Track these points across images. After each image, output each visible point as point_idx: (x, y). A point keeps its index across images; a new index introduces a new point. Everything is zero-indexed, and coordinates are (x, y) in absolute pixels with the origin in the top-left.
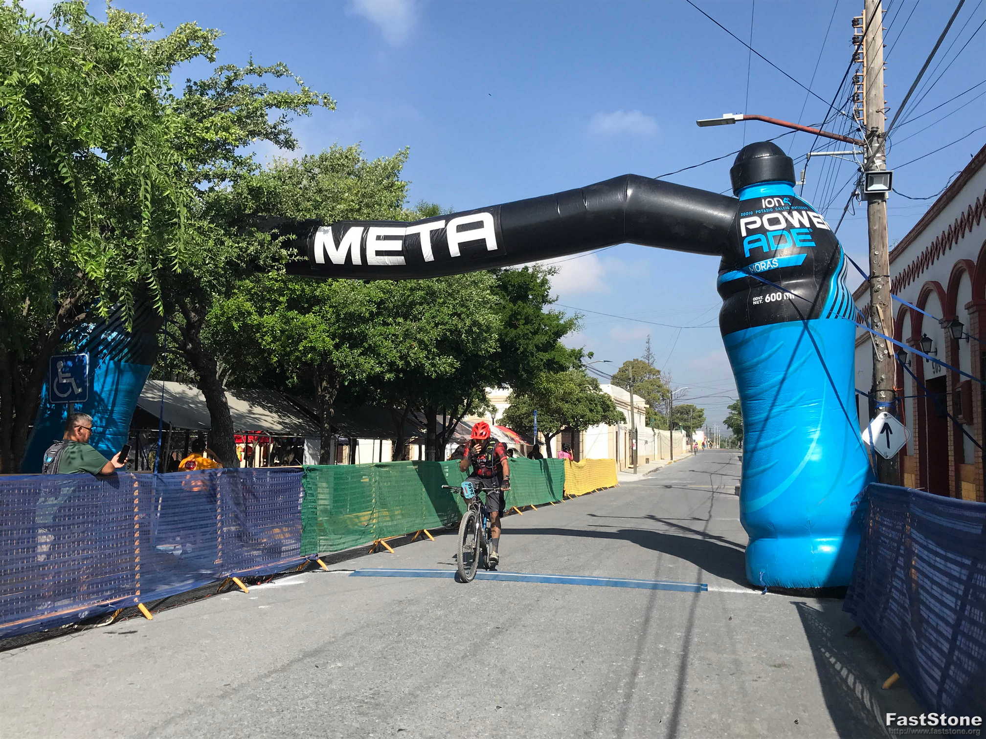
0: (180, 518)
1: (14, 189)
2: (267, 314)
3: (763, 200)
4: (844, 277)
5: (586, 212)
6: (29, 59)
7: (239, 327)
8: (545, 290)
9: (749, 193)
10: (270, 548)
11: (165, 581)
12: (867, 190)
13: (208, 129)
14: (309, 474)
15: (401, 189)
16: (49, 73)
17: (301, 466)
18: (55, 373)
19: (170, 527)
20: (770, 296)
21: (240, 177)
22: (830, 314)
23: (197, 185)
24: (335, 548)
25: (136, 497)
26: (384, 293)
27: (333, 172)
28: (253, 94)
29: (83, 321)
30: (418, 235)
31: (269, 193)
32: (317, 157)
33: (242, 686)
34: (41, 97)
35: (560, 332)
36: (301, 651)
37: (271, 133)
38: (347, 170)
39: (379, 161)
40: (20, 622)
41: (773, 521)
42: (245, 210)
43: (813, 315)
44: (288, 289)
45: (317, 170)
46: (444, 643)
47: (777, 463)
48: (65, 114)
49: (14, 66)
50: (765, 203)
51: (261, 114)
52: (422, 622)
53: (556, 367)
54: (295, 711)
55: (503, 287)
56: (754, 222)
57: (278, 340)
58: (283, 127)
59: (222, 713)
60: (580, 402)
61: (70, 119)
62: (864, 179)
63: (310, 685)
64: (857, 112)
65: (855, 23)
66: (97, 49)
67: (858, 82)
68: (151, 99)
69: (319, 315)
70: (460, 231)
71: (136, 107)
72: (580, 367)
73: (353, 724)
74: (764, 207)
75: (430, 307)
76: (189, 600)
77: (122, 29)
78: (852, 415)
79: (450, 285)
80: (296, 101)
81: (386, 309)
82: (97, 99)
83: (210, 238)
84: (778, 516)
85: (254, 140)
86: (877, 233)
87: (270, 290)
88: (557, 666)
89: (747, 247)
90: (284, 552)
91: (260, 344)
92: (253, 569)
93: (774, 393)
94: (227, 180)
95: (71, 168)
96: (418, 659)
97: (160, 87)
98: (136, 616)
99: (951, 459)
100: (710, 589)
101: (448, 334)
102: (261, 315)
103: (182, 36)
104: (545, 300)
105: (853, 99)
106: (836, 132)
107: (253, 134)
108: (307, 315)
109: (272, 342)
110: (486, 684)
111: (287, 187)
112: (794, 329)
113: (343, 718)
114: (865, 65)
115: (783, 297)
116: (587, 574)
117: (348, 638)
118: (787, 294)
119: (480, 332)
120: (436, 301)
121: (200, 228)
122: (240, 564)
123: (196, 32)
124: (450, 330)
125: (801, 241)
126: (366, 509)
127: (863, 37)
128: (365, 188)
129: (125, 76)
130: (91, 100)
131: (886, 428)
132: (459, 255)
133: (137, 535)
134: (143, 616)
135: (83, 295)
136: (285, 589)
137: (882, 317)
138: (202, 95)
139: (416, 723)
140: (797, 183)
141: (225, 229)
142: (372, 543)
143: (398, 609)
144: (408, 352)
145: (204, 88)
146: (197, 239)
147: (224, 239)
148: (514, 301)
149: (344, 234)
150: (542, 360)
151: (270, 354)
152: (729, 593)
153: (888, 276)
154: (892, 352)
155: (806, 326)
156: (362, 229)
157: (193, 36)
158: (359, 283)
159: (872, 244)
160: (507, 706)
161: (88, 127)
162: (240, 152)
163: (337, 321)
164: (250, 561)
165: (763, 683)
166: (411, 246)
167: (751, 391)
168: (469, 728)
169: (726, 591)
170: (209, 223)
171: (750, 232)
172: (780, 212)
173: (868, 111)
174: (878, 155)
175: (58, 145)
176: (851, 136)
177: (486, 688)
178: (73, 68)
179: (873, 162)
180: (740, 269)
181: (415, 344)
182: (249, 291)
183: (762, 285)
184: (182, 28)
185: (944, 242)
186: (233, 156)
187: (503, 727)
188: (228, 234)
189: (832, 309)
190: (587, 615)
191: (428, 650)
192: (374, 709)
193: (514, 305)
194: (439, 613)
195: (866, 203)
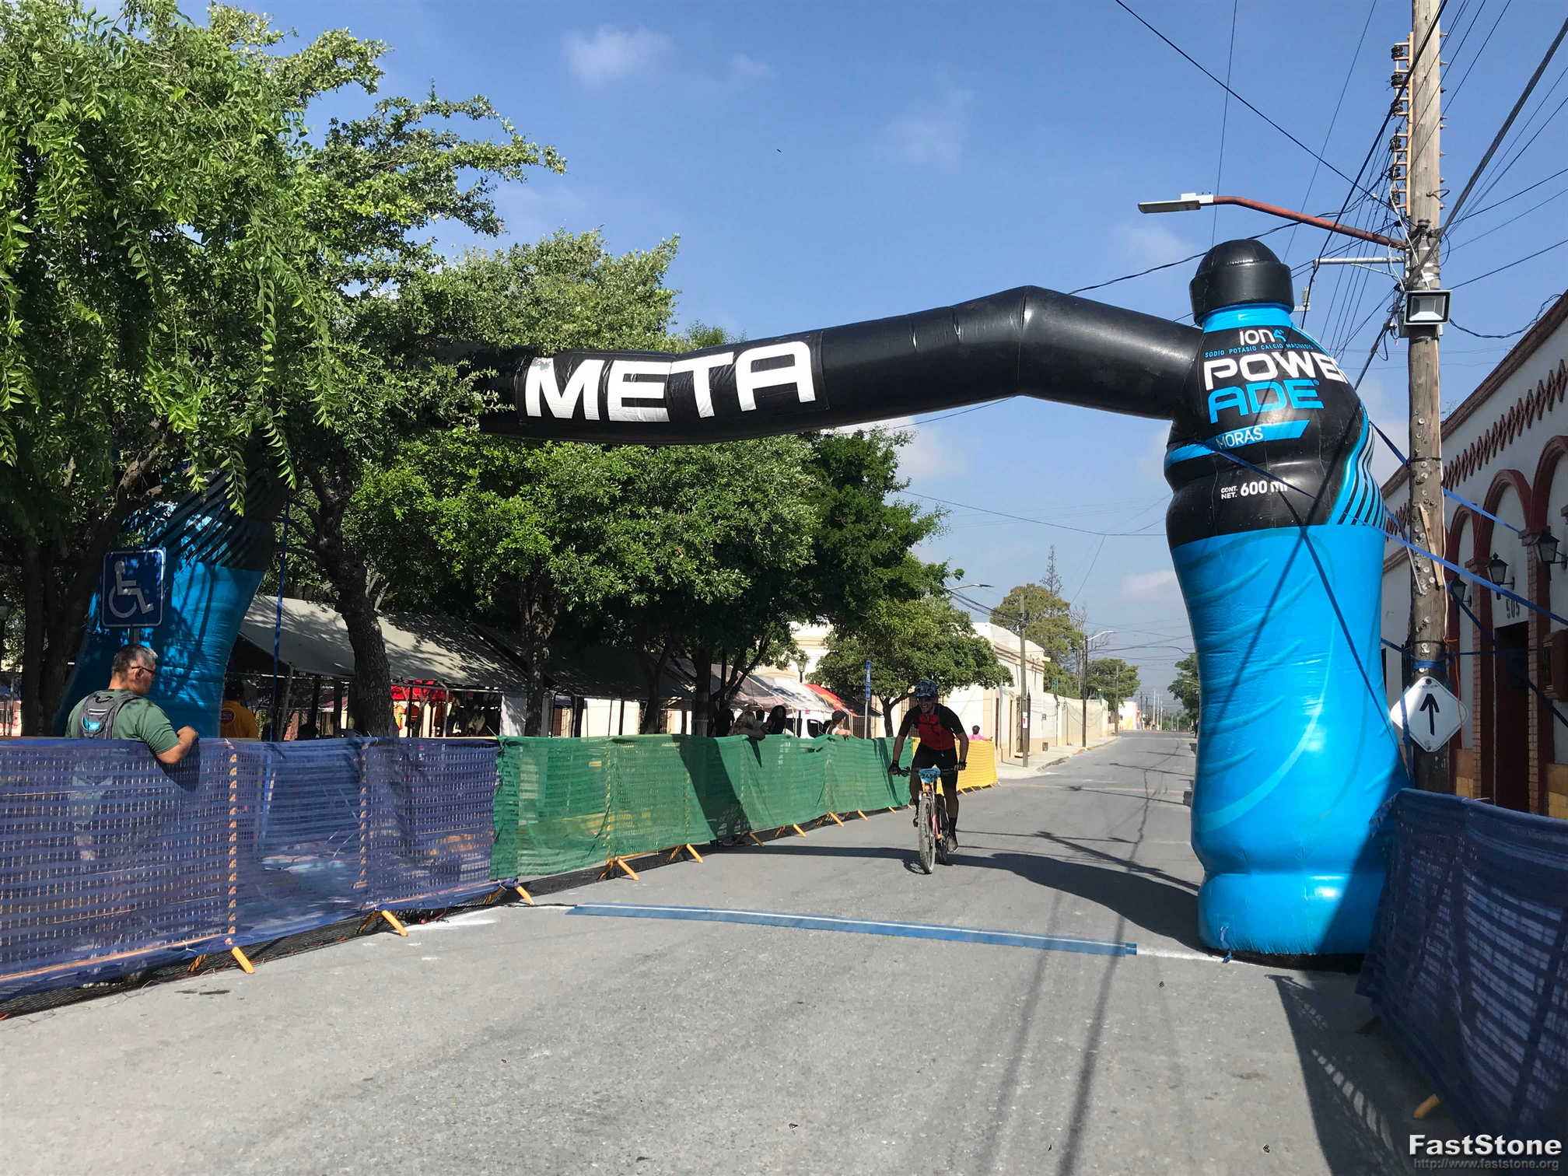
0: (303, 814)
1: (56, 284)
2: (448, 496)
3: (1241, 333)
4: (1368, 459)
5: (958, 344)
6: (84, 80)
7: (404, 514)
8: (890, 469)
9: (1220, 321)
10: (443, 865)
11: (274, 912)
12: (1408, 321)
13: (362, 198)
14: (507, 750)
15: (665, 300)
16: (117, 104)
17: (494, 738)
18: (112, 581)
19: (286, 827)
20: (1248, 486)
21: (411, 275)
22: (1344, 516)
23: (342, 286)
24: (548, 869)
25: (234, 778)
26: (634, 466)
27: (558, 272)
28: (434, 145)
29: (159, 497)
30: (689, 375)
31: (457, 302)
32: (533, 248)
33: (391, 1080)
34: (102, 141)
35: (911, 536)
36: (487, 1029)
37: (463, 207)
38: (580, 269)
39: (631, 257)
40: (46, 970)
41: (1244, 846)
42: (417, 329)
43: (1316, 517)
44: (483, 456)
45: (533, 269)
46: (715, 1024)
47: (1252, 753)
48: (140, 169)
49: (63, 90)
50: (1244, 338)
51: (448, 176)
52: (680, 990)
53: (902, 591)
54: (474, 1123)
55: (823, 461)
56: (1227, 368)
57: (464, 538)
58: (481, 199)
59: (360, 1122)
60: (940, 649)
61: (147, 177)
62: (1404, 303)
63: (500, 1083)
64: (1397, 195)
65: (1396, 52)
66: (192, 66)
67: (1400, 147)
68: (274, 148)
69: (530, 499)
70: (757, 371)
71: (251, 161)
72: (942, 593)
73: (567, 1147)
74: (1243, 343)
75: (706, 491)
76: (313, 944)
77: (232, 36)
78: (1376, 682)
79: (739, 457)
80: (502, 158)
81: (636, 491)
82: (191, 147)
83: (360, 372)
84: (1252, 838)
85: (435, 217)
86: (1422, 390)
87: (453, 458)
88: (893, 1066)
89: (1214, 407)
90: (464, 872)
91: (436, 543)
92: (414, 898)
93: (1249, 641)
94: (391, 280)
95: (147, 255)
96: (672, 1046)
97: (289, 130)
98: (229, 966)
99: (1533, 754)
100: (1140, 952)
101: (733, 533)
102: (438, 496)
103: (325, 50)
104: (888, 484)
105: (1391, 176)
106: (1361, 227)
107: (432, 207)
108: (511, 499)
109: (454, 540)
110: (779, 1090)
111: (485, 294)
112: (1284, 540)
113: (551, 1136)
114: (1411, 120)
115: (1269, 488)
116: (943, 922)
117: (563, 1011)
118: (1276, 483)
119: (784, 532)
120: (715, 481)
121: (345, 355)
122: (394, 889)
123: (348, 44)
124: (737, 528)
125: (1300, 399)
126: (595, 809)
127: (1409, 75)
128: (609, 298)
129: (235, 112)
130: (180, 148)
131: (1429, 702)
132: (754, 407)
133: (233, 838)
134: (239, 966)
135: (157, 457)
136: (464, 931)
137: (1427, 525)
138: (354, 144)
139: (665, 1147)
140: (1296, 308)
141: (384, 358)
142: (603, 864)
143: (643, 968)
144: (669, 561)
145: (358, 134)
146: (340, 372)
147: (384, 373)
148: (839, 484)
149: (573, 370)
150: (881, 580)
151: (450, 560)
152: (1170, 959)
153: (1438, 459)
154: (1442, 581)
155: (1304, 535)
156: (602, 362)
157: (344, 51)
158: (592, 449)
159: (1414, 406)
160: (812, 1126)
161: (175, 191)
162: (412, 235)
163: (559, 510)
164: (411, 886)
165: (1223, 1103)
166: (679, 392)
167: (1213, 638)
168: (751, 1158)
169: (1166, 955)
170: (361, 347)
171: (1219, 383)
172: (1269, 352)
173: (1413, 194)
174: (1428, 265)
175: (127, 217)
176: (1385, 233)
177: (779, 1097)
178: (153, 96)
179: (1420, 276)
180: (1201, 441)
181: (680, 549)
182: (421, 458)
183: (1236, 469)
184: (326, 39)
185: (1531, 407)
186: (401, 243)
187: (804, 1159)
188: (389, 365)
189: (1347, 510)
190: (943, 986)
191: (688, 1034)
192: (601, 1123)
193: (840, 492)
194: (708, 976)
195: (1406, 340)
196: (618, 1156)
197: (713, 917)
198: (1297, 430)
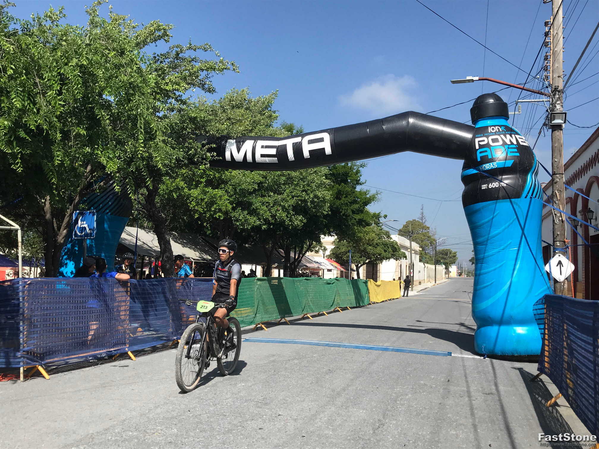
2: (193, 189)
3: (489, 128)
4: (536, 174)
5: (384, 132)
6: (81, 51)
7: (177, 196)
8: (358, 177)
9: (481, 124)
12: (551, 123)
13: (167, 84)
18: (76, 222)
20: (491, 184)
21: (183, 110)
22: (527, 196)
23: (157, 114)
26: (262, 178)
30: (285, 146)
31: (201, 120)
32: (227, 99)
35: (367, 202)
37: (201, 84)
39: (260, 98)
41: (490, 316)
42: (186, 130)
43: (516, 196)
44: (206, 174)
46: (300, 376)
47: (493, 282)
50: (490, 130)
52: (287, 366)
53: (364, 223)
54: (222, 405)
55: (333, 175)
56: (484, 141)
57: (200, 205)
58: (207, 81)
60: (378, 245)
62: (550, 116)
63: (229, 393)
64: (547, 77)
65: (546, 23)
67: (548, 59)
69: (224, 190)
70: (310, 143)
71: (134, 76)
72: (379, 224)
74: (490, 132)
79: (301, 174)
80: (217, 67)
81: (263, 187)
84: (494, 313)
85: (195, 90)
86: (556, 149)
88: (363, 389)
89: (479, 156)
91: (189, 206)
96: (286, 383)
98: (127, 358)
100: (452, 355)
101: (300, 203)
102: (190, 190)
103: (151, 28)
104: (358, 182)
105: (544, 69)
106: (534, 89)
108: (216, 190)
109: (196, 205)
110: (324, 396)
112: (505, 204)
113: (249, 409)
114: (552, 49)
115: (499, 185)
116: (381, 345)
118: (502, 183)
119: (319, 203)
120: (293, 183)
123: (159, 26)
124: (301, 200)
125: (511, 152)
131: (560, 263)
132: (309, 157)
134: (130, 358)
137: (559, 198)
139: (287, 412)
144: (276, 213)
148: (339, 183)
149: (243, 144)
150: (355, 219)
151: (194, 213)
152: (464, 357)
153: (562, 174)
154: (564, 219)
155: (511, 203)
156: (253, 141)
157: (158, 28)
158: (247, 172)
159: (553, 154)
160: (336, 406)
163: (235, 194)
165: (478, 402)
166: (282, 152)
167: (480, 240)
169: (462, 356)
171: (481, 146)
172: (499, 135)
173: (553, 76)
174: (558, 102)
176: (543, 91)
179: (555, 106)
180: (475, 168)
181: (280, 208)
182: (183, 175)
183: (487, 178)
184: (151, 24)
189: (528, 193)
190: (381, 365)
191: (291, 379)
192: (265, 405)
193: (339, 186)
194: (296, 361)
195: (550, 130)
196: (272, 414)
197: (296, 343)
198: (509, 163)
